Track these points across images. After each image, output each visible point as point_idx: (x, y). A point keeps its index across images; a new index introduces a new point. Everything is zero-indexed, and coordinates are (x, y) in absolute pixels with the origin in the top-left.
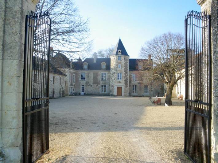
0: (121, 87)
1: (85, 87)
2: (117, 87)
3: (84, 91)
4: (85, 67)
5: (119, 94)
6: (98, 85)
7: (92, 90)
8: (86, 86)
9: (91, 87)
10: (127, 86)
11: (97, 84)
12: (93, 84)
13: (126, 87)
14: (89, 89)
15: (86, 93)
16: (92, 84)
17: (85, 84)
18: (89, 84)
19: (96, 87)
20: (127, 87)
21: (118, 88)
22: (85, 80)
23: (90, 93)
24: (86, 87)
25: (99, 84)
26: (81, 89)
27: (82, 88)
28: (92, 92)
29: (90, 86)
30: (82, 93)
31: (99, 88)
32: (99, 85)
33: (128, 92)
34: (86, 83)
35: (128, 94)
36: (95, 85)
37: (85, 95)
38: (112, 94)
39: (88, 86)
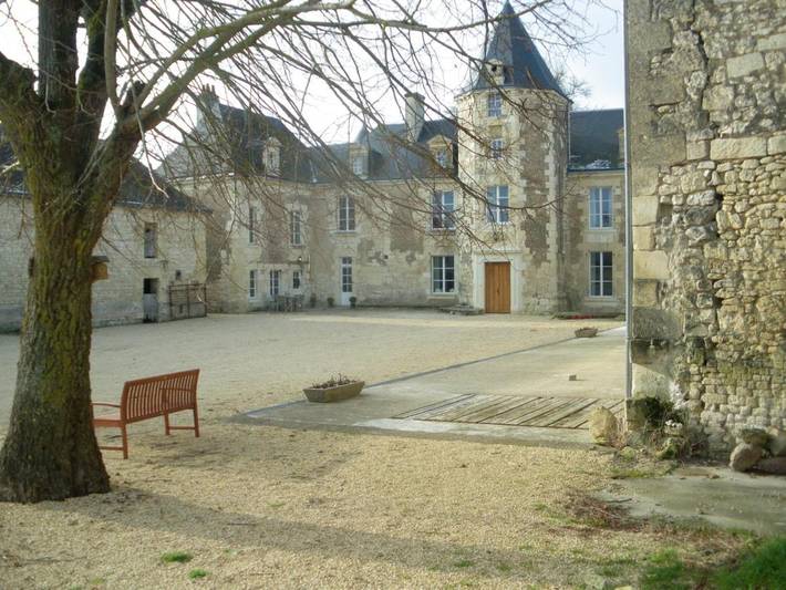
0: (508, 264)
1: (355, 267)
2: (487, 264)
3: (354, 286)
4: (359, 168)
5: (497, 302)
6: (417, 255)
7: (389, 281)
8: (360, 261)
9: (384, 264)
10: (545, 259)
11: (409, 253)
12: (392, 249)
13: (538, 260)
14: (372, 278)
15: (361, 299)
16: (388, 252)
17: (353, 254)
18: (372, 254)
19: (406, 265)
20: (544, 264)
21: (489, 267)
22: (354, 235)
23: (378, 295)
24: (359, 267)
25: (422, 252)
26: (338, 277)
27: (345, 270)
28: (387, 292)
29: (379, 261)
30: (344, 298)
31: (419, 272)
32: (421, 257)
33: (553, 287)
34: (360, 248)
35: (548, 303)
36: (403, 256)
37: (355, 306)
38: (465, 300)
39: (370, 259)
